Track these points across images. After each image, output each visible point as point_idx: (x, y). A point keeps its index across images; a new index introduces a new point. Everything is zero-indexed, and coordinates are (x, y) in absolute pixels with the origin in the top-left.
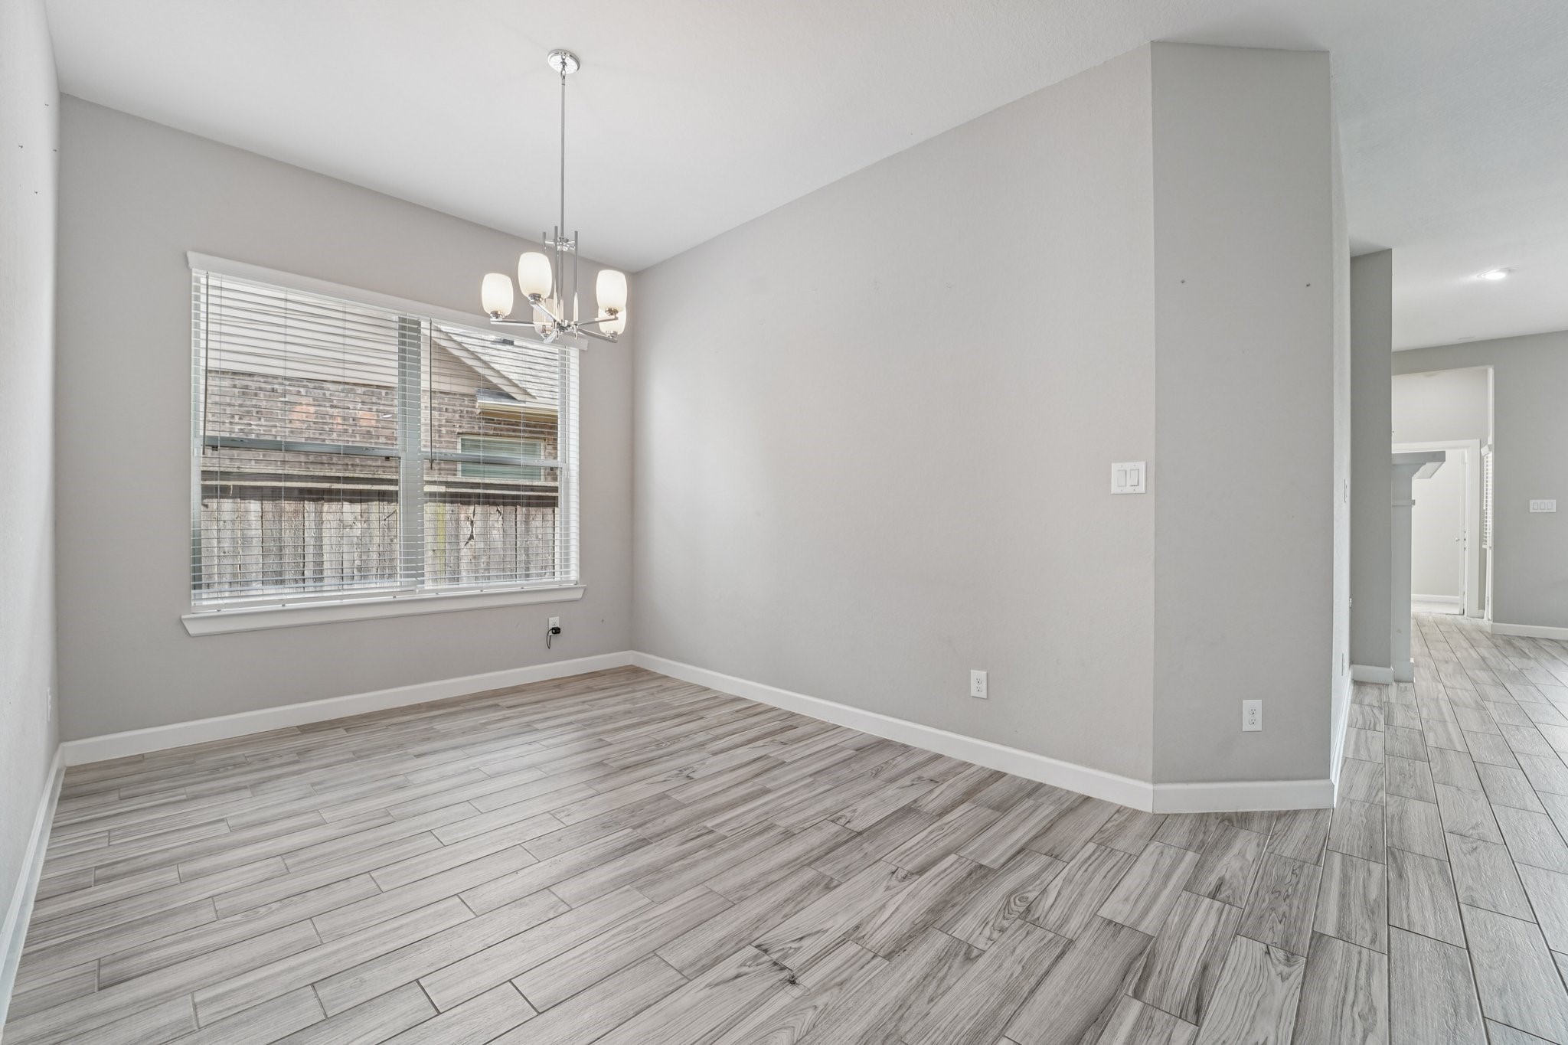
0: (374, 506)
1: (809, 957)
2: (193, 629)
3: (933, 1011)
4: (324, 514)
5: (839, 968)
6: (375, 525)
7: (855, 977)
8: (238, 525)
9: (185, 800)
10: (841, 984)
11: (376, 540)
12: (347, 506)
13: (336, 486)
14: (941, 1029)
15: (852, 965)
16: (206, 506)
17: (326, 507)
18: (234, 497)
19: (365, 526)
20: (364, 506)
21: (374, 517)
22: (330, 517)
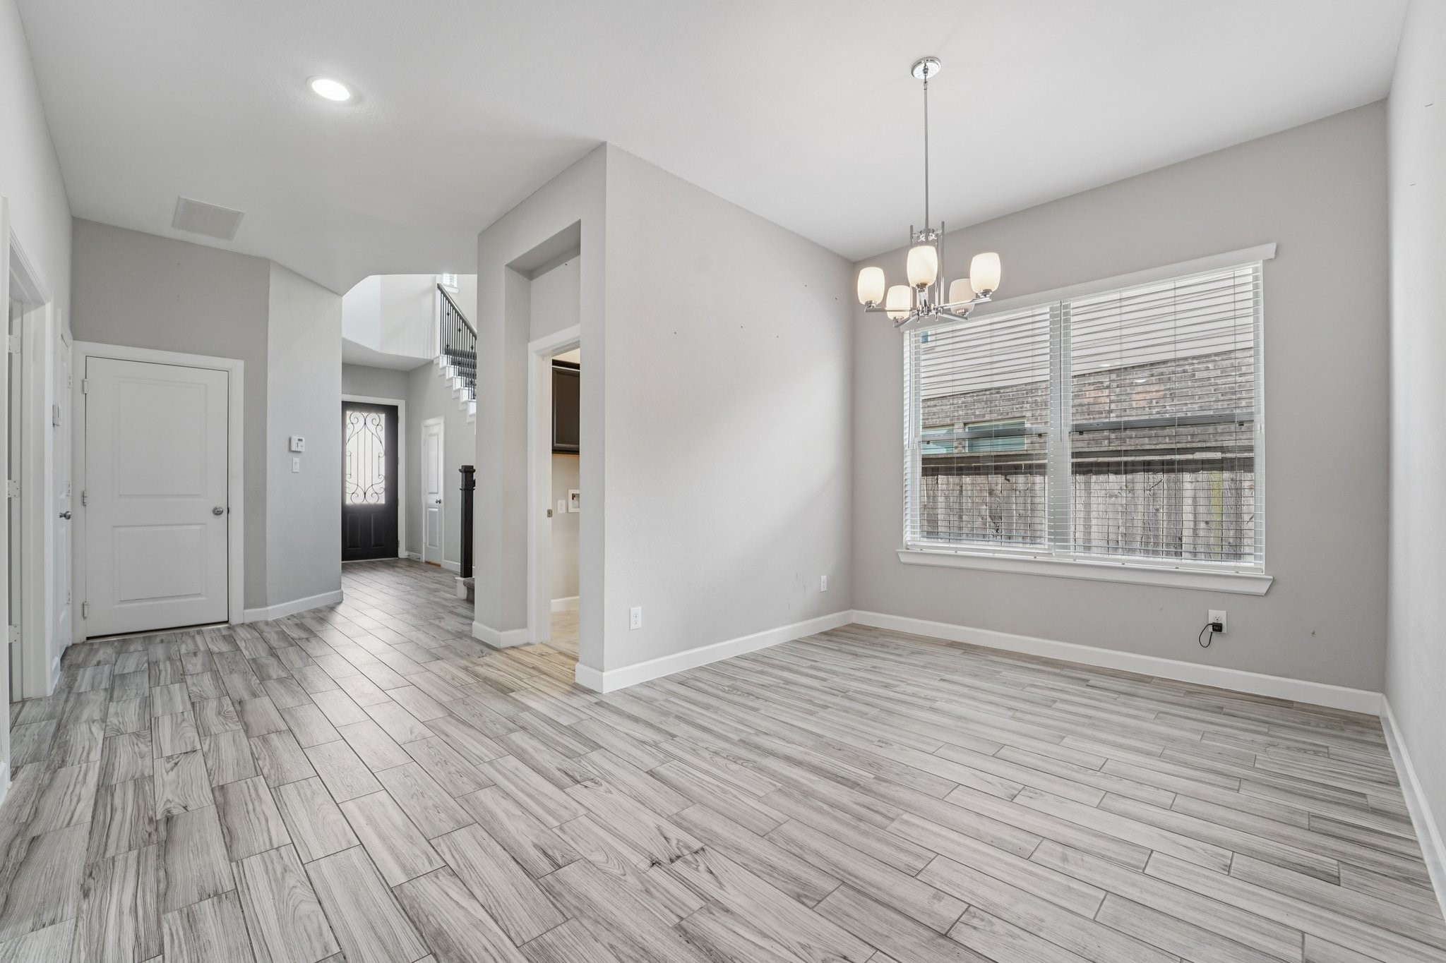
0: (1139, 477)
1: (684, 875)
2: (904, 559)
3: (599, 945)
4: (1093, 484)
5: (668, 892)
6: (1140, 493)
7: (654, 901)
8: (1028, 493)
9: (837, 650)
10: (647, 891)
11: (1140, 508)
12: (1112, 477)
13: (1101, 460)
14: (576, 946)
15: (669, 900)
16: (1009, 480)
17: (1094, 478)
18: (1025, 473)
19: (1130, 495)
20: (1129, 477)
21: (1139, 486)
22: (1097, 487)
